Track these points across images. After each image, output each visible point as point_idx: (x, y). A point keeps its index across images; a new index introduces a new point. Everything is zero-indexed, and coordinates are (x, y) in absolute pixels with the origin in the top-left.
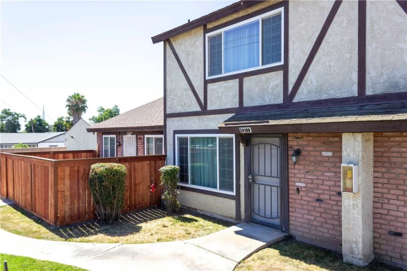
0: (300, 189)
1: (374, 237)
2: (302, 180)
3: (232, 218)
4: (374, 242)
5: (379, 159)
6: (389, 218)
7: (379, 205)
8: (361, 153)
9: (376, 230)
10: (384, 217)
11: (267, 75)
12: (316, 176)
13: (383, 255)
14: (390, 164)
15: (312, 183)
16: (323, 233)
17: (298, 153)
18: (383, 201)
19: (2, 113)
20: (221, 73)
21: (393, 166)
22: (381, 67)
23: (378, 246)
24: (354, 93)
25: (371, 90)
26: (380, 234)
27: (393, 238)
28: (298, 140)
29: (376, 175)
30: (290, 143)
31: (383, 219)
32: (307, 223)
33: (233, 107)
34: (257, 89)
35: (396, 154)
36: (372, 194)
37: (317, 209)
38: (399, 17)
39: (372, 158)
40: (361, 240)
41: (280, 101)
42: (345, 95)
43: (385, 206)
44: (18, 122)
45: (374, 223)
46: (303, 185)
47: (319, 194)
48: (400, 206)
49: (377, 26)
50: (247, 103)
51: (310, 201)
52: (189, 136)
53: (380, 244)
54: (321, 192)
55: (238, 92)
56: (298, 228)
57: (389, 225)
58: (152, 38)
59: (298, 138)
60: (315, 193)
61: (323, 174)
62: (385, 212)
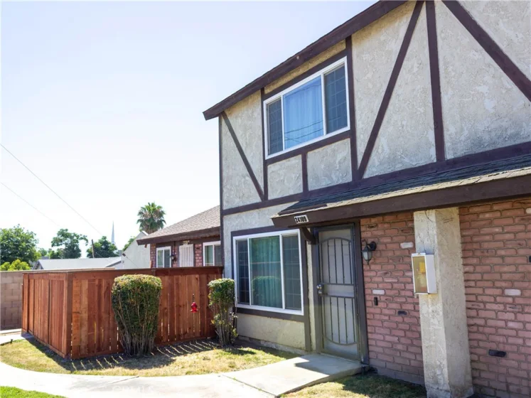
0: (379, 299)
1: (472, 361)
2: (381, 286)
3: (301, 349)
4: (473, 369)
5: (469, 247)
6: (487, 330)
7: (473, 313)
8: (436, 237)
9: (473, 350)
10: (481, 329)
11: (334, 146)
12: (396, 277)
13: (486, 387)
14: (483, 252)
15: (392, 289)
16: (410, 360)
17: (372, 247)
18: (478, 305)
19: (58, 234)
20: (282, 150)
21: (486, 254)
22: (461, 119)
23: (477, 374)
24: (432, 159)
25: (451, 152)
26: (479, 356)
27: (494, 359)
28: (373, 229)
29: (467, 269)
30: (364, 235)
31: (481, 333)
32: (389, 348)
33: (296, 193)
34: (323, 166)
35: (487, 238)
36: (464, 298)
37: (401, 326)
38: (476, 53)
39: (460, 245)
40: (445, 362)
41: (349, 179)
42: (422, 163)
43: (482, 314)
44: (77, 246)
45: (470, 340)
46: (381, 292)
47: (401, 304)
48: (499, 311)
49: (451, 67)
50: (312, 186)
51: (392, 315)
52: (248, 237)
53: (480, 371)
54: (404, 300)
55: (301, 172)
56: (381, 357)
57: (488, 340)
58: (204, 113)
59: (372, 227)
60: (396, 302)
61: (404, 275)
62: (481, 322)
